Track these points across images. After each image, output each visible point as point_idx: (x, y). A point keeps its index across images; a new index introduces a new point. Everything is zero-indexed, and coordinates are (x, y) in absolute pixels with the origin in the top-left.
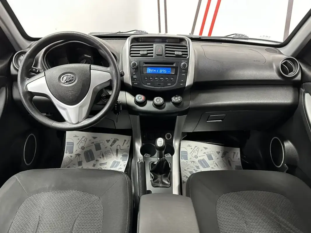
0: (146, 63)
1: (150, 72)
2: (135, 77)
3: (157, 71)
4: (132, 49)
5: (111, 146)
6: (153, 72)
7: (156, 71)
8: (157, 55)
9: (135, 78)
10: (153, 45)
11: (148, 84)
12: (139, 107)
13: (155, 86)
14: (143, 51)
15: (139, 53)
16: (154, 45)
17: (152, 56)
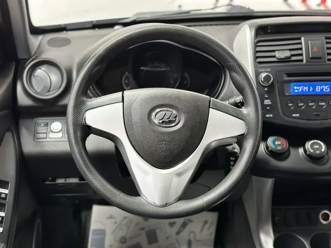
0: (289, 75)
1: (296, 91)
2: (267, 102)
3: (311, 89)
4: (258, 49)
5: (178, 233)
6: (302, 91)
7: (309, 89)
8: (312, 58)
9: (268, 105)
10: (300, 39)
11: (294, 115)
12: (275, 162)
13: (308, 120)
14: (281, 52)
15: (274, 57)
16: (303, 38)
17: (302, 61)
